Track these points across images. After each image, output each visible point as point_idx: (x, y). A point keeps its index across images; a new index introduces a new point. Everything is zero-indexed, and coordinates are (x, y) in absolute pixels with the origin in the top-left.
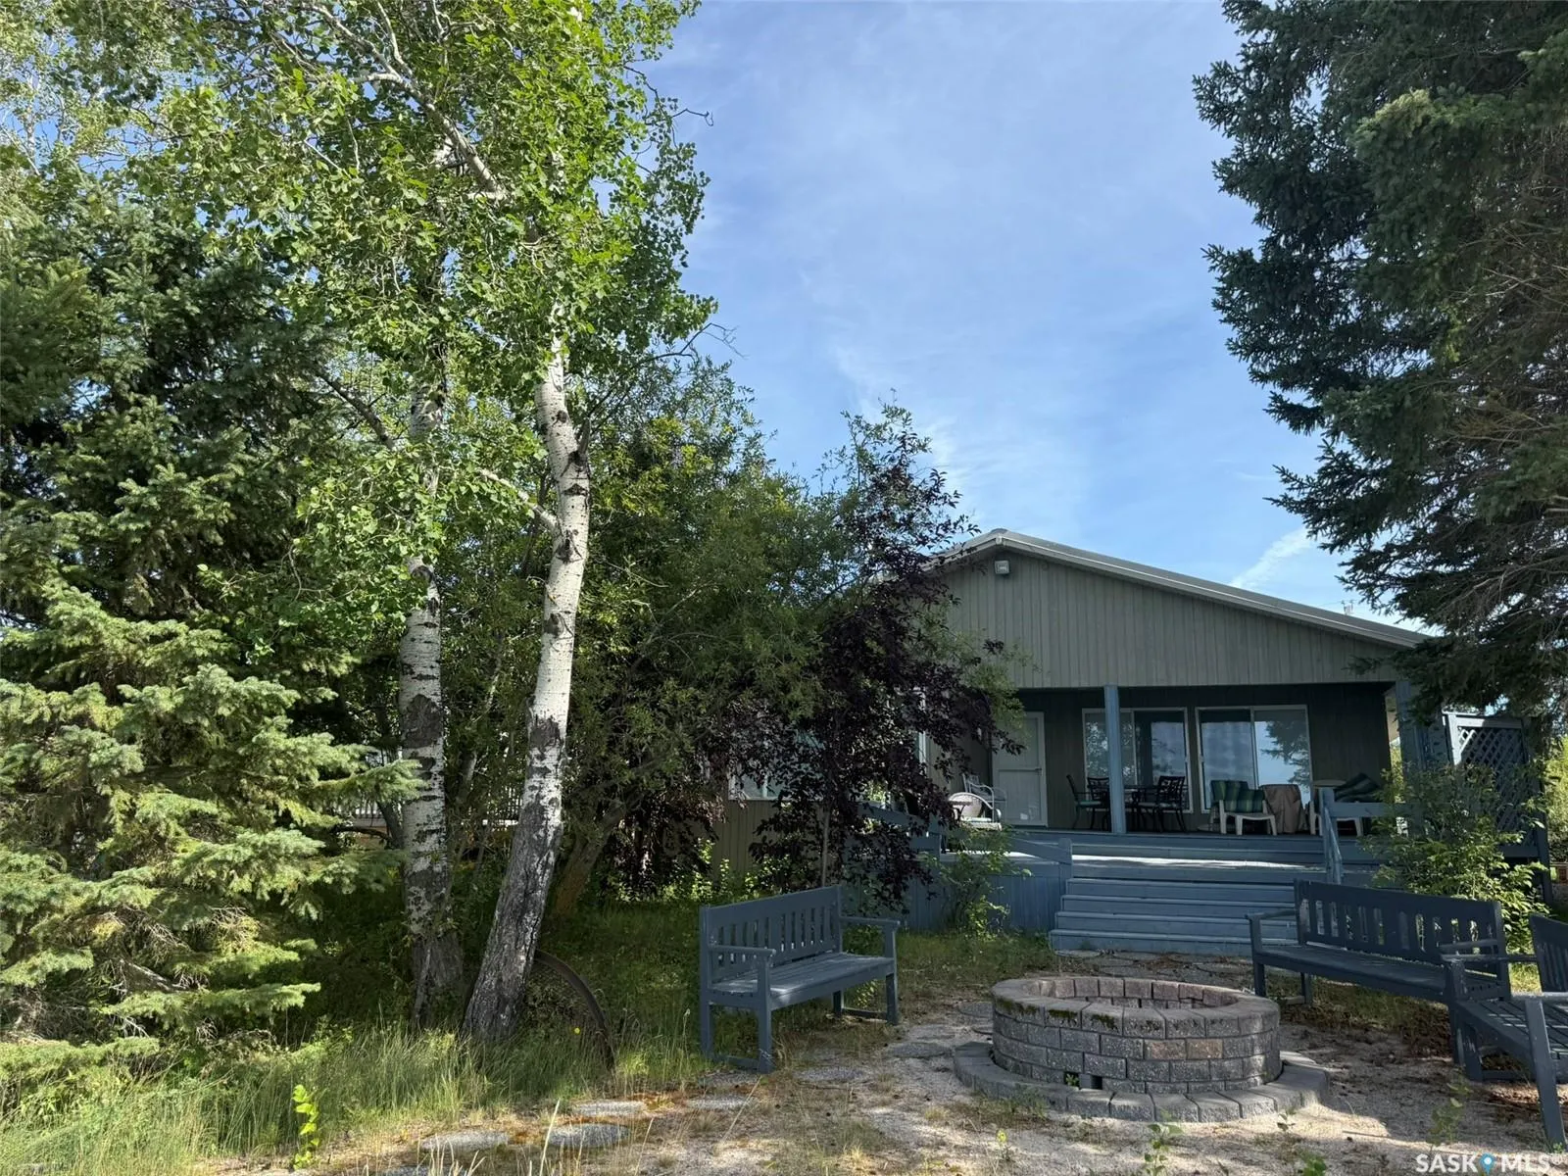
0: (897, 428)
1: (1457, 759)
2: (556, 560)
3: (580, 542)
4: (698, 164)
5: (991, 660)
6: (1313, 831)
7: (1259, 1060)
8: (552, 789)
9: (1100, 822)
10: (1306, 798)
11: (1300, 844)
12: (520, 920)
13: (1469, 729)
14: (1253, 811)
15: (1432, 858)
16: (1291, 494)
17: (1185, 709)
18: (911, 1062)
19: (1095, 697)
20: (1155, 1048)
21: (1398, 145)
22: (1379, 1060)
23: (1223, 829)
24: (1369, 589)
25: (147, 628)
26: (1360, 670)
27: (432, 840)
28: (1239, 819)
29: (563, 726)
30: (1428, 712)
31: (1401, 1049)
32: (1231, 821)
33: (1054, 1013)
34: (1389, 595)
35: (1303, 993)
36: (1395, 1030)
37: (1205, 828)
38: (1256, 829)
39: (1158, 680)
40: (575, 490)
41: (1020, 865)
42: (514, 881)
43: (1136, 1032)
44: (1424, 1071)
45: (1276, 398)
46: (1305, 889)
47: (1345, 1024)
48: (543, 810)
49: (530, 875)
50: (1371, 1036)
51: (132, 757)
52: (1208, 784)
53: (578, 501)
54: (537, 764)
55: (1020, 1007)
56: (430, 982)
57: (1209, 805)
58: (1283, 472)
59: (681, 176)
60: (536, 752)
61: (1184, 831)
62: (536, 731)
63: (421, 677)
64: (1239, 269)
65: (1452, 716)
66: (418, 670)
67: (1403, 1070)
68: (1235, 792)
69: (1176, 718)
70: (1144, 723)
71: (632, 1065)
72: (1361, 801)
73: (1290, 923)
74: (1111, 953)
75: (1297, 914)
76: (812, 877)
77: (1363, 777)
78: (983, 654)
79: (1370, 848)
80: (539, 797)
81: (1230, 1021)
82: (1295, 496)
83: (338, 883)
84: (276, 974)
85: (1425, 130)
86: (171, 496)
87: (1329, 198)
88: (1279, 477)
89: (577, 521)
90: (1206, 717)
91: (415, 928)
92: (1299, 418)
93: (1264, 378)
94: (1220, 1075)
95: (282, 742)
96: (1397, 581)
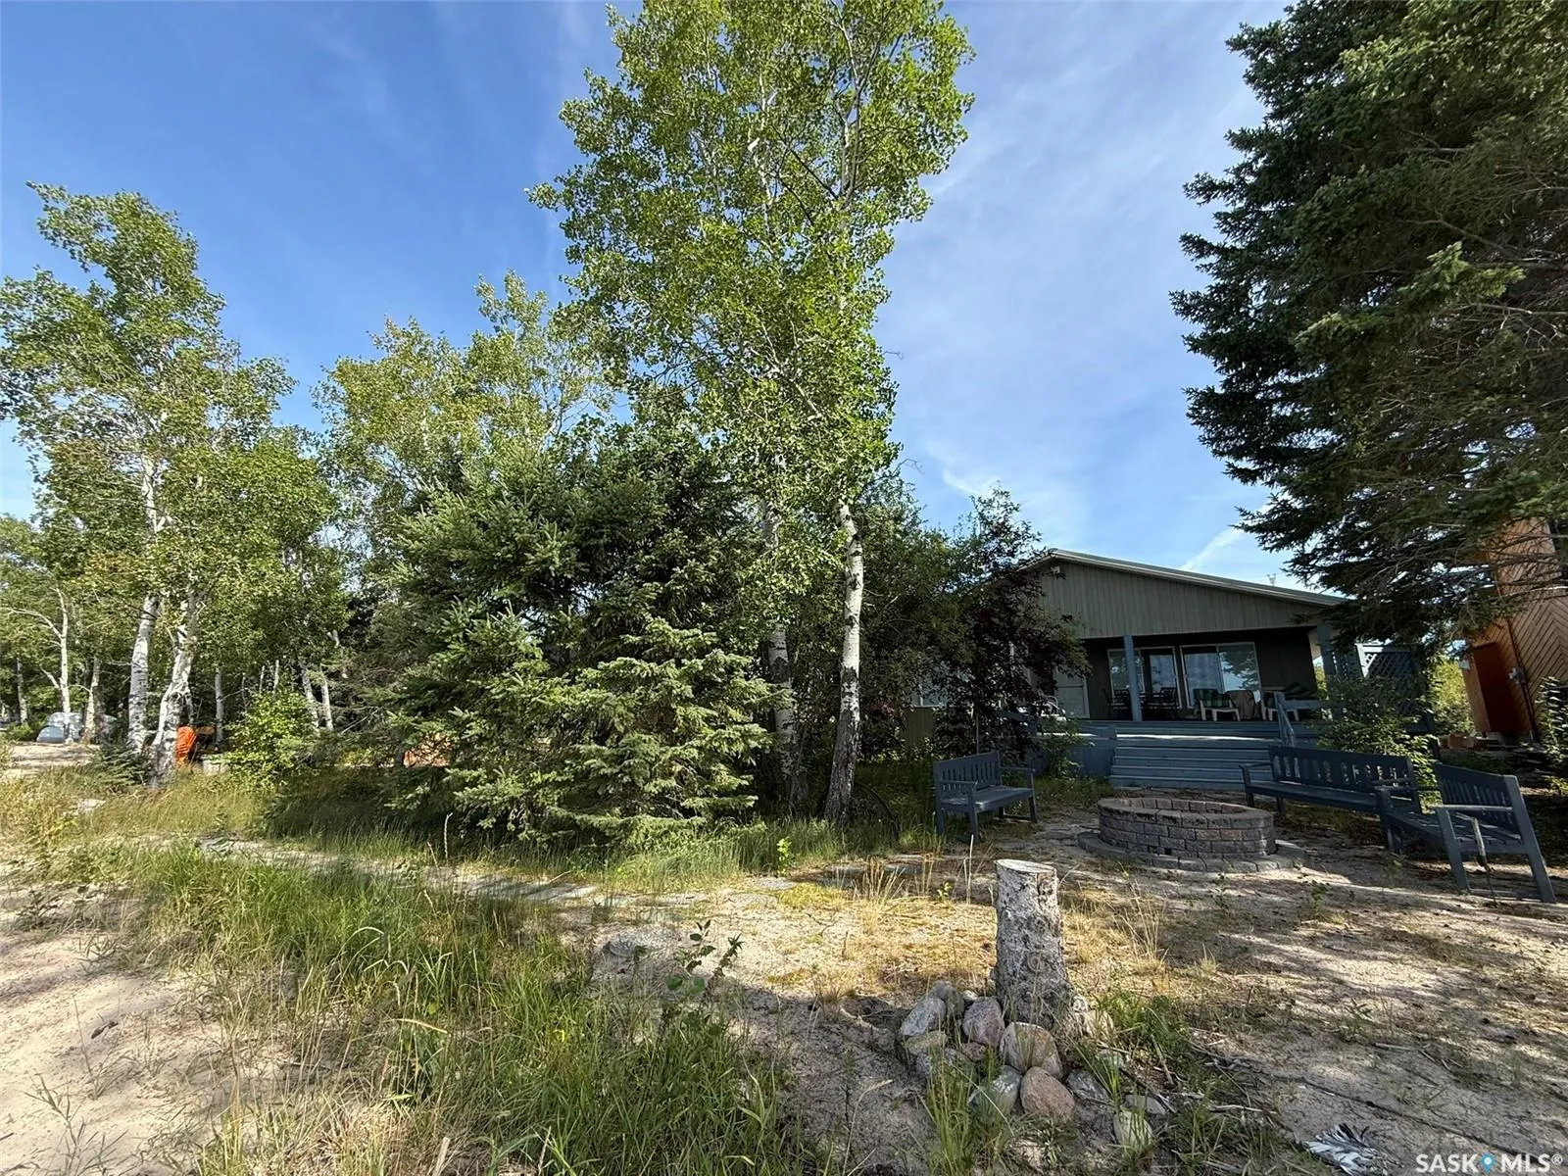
0: (1002, 500)
1: (1365, 671)
2: (849, 589)
3: (860, 579)
4: (892, 377)
5: (1065, 626)
6: (1264, 718)
7: (1264, 843)
8: (855, 703)
9: (1125, 715)
10: (1258, 696)
11: (1256, 725)
12: (846, 766)
13: (1372, 654)
14: (1223, 707)
15: (1356, 733)
16: (1246, 523)
17: (1173, 647)
18: (1054, 841)
19: (1118, 642)
20: (1202, 834)
21: (1322, 343)
22: (1338, 847)
23: (1204, 718)
24: (1304, 574)
25: (686, 632)
26: (1298, 622)
27: (790, 728)
28: (1215, 712)
29: (857, 671)
30: (1346, 645)
31: (1349, 841)
32: (1209, 713)
33: (1139, 815)
34: (1316, 578)
35: (1280, 810)
36: (1344, 831)
37: (1191, 717)
38: (1225, 717)
39: (1158, 631)
40: (857, 553)
41: (1086, 740)
42: (841, 746)
43: (1190, 825)
44: (1366, 853)
45: (1230, 465)
46: (1274, 751)
47: (1309, 827)
48: (852, 713)
49: (849, 745)
50: (1327, 833)
51: (688, 691)
52: (1191, 690)
53: (858, 558)
54: (847, 690)
55: (1118, 812)
56: (795, 797)
57: (1193, 703)
58: (1241, 510)
59: (884, 385)
60: (846, 684)
61: (1178, 719)
62: (846, 674)
63: (779, 649)
64: (1207, 398)
65: (1360, 646)
66: (777, 645)
67: (1352, 852)
68: (1210, 696)
69: (1168, 652)
70: (1146, 655)
71: (907, 839)
72: (1297, 699)
73: (1268, 771)
74: (1149, 788)
75: (1272, 765)
76: (973, 749)
77: (1296, 684)
78: (1062, 623)
79: (1311, 727)
80: (849, 707)
81: (1246, 820)
82: (1250, 523)
83: (764, 748)
84: (742, 790)
85: (1339, 334)
86: (692, 572)
87: (1265, 356)
88: (1239, 513)
89: (858, 569)
90: (1187, 651)
91: (786, 771)
92: (1247, 476)
93: (1222, 454)
94: (1242, 849)
95: (744, 683)
96: (1320, 569)
